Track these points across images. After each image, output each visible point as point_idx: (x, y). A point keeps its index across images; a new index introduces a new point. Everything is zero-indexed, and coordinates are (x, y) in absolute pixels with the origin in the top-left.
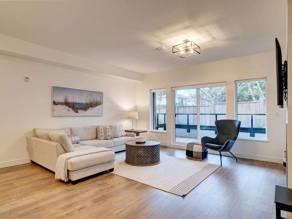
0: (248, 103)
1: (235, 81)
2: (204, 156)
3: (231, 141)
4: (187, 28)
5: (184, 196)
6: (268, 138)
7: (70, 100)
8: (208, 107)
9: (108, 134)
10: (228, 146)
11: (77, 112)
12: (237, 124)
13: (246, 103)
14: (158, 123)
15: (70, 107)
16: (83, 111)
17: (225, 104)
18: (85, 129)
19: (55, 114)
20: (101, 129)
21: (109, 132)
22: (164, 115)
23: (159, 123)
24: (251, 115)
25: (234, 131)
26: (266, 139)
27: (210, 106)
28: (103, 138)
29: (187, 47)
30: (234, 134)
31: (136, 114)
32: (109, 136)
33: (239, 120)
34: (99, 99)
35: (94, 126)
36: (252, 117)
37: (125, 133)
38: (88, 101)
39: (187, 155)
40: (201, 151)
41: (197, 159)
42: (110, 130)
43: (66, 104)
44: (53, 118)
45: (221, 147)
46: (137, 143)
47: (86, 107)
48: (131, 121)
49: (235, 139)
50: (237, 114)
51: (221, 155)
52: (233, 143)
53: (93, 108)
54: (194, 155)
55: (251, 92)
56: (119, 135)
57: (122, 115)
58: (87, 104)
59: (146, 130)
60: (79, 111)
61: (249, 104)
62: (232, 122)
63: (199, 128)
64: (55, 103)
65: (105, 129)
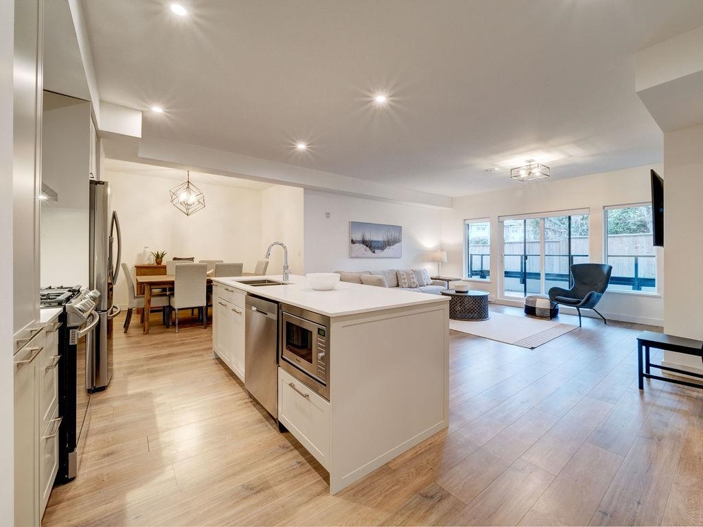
0: (634, 236)
1: (604, 207)
2: (553, 314)
3: (596, 293)
4: (534, 149)
5: (532, 348)
6: (658, 292)
7: (368, 238)
8: (554, 244)
9: (412, 280)
10: (591, 300)
11: (374, 252)
12: (605, 270)
13: (630, 236)
14: (471, 269)
15: (367, 246)
16: (380, 251)
17: (588, 238)
18: (384, 273)
19: (353, 255)
20: (403, 275)
21: (413, 278)
22: (480, 256)
23: (473, 268)
24: (634, 258)
25: (602, 281)
26: (655, 293)
27: (559, 242)
28: (407, 285)
29: (530, 169)
30: (600, 285)
31: (444, 256)
32: (414, 283)
33: (610, 264)
34: (397, 235)
35: (394, 270)
36: (636, 260)
37: (432, 281)
38: (385, 239)
39: (525, 312)
40: (549, 307)
41: (542, 317)
42: (414, 276)
43: (364, 242)
44: (351, 260)
45: (579, 302)
46: (457, 292)
47: (383, 245)
48: (436, 265)
49: (603, 291)
50: (608, 256)
51: (580, 315)
52: (599, 297)
53: (391, 247)
54: (537, 312)
55: (645, 214)
56: (425, 283)
57: (423, 256)
58: (384, 242)
59: (459, 278)
60: (376, 251)
61: (635, 238)
62: (598, 267)
63: (543, 276)
64: (353, 242)
65: (408, 274)
